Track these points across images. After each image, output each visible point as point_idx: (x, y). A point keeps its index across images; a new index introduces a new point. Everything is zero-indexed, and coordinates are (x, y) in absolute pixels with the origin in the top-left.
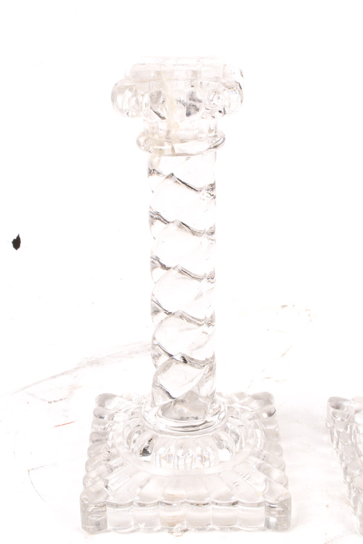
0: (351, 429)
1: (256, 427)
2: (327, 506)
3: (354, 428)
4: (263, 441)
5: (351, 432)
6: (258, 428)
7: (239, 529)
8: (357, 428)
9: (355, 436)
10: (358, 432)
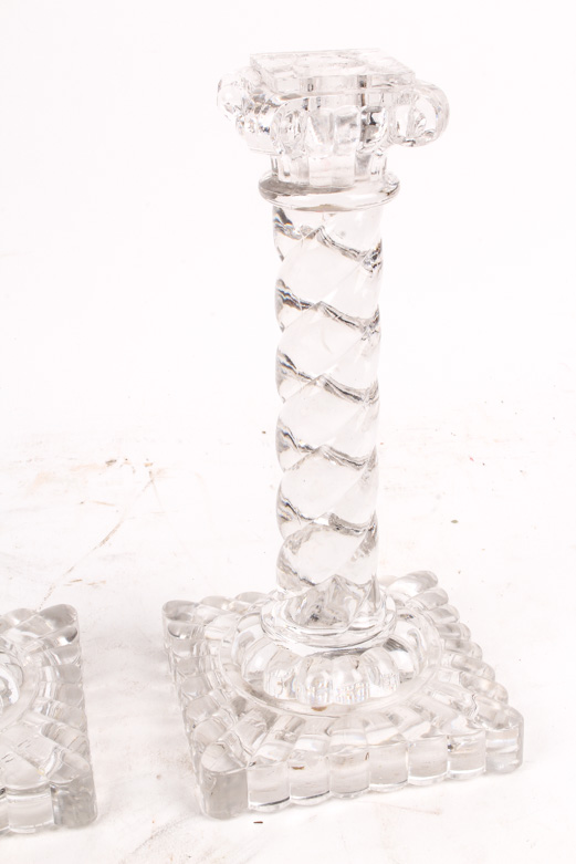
0: (198, 651)
1: (46, 662)
2: (158, 777)
3: (202, 648)
4: (55, 685)
5: (198, 653)
6: (49, 664)
7: (15, 833)
8: (207, 647)
9: (203, 660)
10: (209, 653)
